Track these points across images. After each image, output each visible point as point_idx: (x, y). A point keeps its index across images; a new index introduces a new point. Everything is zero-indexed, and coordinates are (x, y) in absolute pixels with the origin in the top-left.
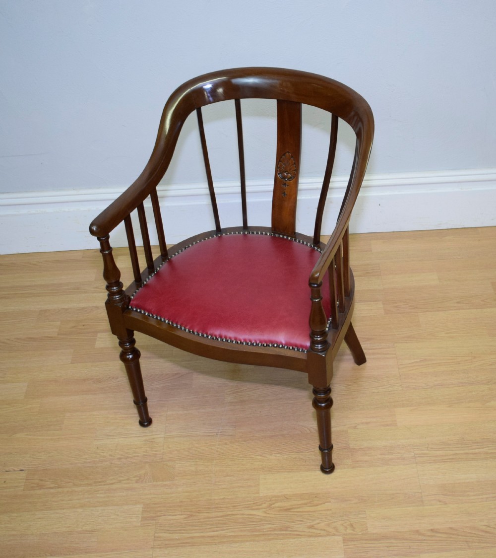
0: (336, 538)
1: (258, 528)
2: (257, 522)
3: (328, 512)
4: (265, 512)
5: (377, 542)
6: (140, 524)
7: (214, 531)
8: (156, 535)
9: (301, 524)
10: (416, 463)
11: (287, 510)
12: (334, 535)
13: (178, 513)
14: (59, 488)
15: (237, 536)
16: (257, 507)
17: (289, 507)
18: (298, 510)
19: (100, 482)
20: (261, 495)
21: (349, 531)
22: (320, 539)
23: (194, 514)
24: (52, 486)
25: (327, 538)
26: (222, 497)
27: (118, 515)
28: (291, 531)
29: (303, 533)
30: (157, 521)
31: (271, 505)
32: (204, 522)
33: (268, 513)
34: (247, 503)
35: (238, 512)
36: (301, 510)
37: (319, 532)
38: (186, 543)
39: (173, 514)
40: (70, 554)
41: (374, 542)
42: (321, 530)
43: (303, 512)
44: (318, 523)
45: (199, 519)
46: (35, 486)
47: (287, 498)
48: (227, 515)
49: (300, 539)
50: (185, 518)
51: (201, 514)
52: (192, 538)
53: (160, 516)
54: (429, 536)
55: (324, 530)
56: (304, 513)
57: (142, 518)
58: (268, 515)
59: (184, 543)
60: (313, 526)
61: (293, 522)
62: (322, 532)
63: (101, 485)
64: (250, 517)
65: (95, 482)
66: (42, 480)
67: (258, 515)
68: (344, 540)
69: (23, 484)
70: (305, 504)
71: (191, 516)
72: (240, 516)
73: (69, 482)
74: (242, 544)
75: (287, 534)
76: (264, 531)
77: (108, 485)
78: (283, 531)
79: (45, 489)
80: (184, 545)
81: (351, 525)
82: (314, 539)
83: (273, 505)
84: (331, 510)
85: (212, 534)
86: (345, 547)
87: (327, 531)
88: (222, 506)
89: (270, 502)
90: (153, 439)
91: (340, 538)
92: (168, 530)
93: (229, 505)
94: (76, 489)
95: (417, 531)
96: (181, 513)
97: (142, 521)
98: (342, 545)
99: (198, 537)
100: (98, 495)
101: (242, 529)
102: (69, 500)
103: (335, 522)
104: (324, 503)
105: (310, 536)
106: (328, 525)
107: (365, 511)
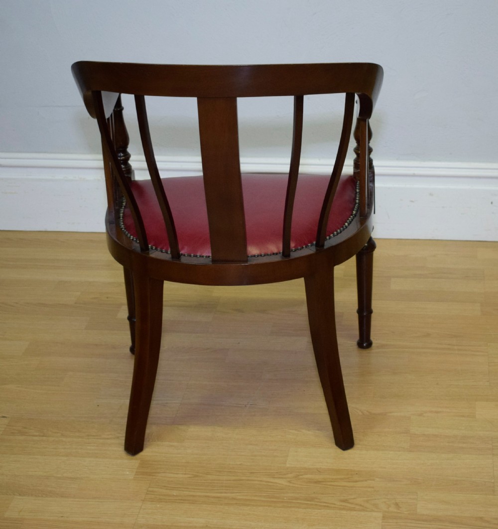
0: (374, 514)
1: (278, 495)
2: (277, 489)
3: (369, 489)
4: (290, 482)
5: (425, 523)
6: (133, 477)
7: (221, 493)
8: (149, 489)
9: (333, 497)
10: (493, 454)
11: (317, 482)
12: (372, 511)
13: (182, 472)
14: (43, 436)
15: (249, 500)
16: (281, 476)
17: (320, 480)
18: (332, 483)
19: (94, 436)
20: (288, 465)
21: (393, 509)
22: (353, 513)
23: (201, 475)
24: (37, 434)
25: (363, 513)
26: (239, 463)
27: (108, 467)
28: (317, 502)
29: (333, 506)
30: (154, 477)
31: (299, 476)
32: (211, 483)
33: (293, 483)
34: (268, 471)
35: (256, 479)
36: (336, 483)
37: (353, 506)
38: (185, 500)
39: (176, 472)
40: (42, 496)
41: (423, 523)
42: (356, 504)
43: (337, 486)
44: (354, 498)
45: (205, 480)
46: (16, 432)
47: (319, 472)
48: (243, 480)
49: (328, 511)
50: (189, 477)
51: (209, 476)
52: (193, 496)
53: (158, 473)
54: (495, 524)
55: (361, 505)
56: (339, 487)
57: (136, 472)
58: (294, 485)
59: (181, 500)
60: (346, 500)
61: (322, 494)
62: (357, 507)
63: (94, 439)
64: (270, 484)
65: (88, 436)
66: (25, 428)
67: (279, 484)
68: (383, 517)
69: (3, 429)
70: (341, 479)
71: (197, 476)
72: (257, 482)
73: (58, 433)
74: (255, 508)
75: (312, 504)
76: (284, 499)
77: (103, 439)
78: (308, 501)
79: (27, 435)
80: (182, 501)
81: (397, 504)
82: (345, 512)
83: (301, 477)
84: (373, 487)
85: (219, 495)
86: (383, 524)
87: (363, 506)
88: (236, 471)
89: (298, 473)
90: (167, 403)
91: (380, 515)
92: (165, 487)
93: (246, 471)
94: (64, 439)
95: (481, 518)
96: (185, 473)
97: (135, 474)
98: (381, 521)
99: (200, 496)
100: (89, 447)
101: (257, 494)
102: (53, 448)
103: (375, 499)
104: (366, 481)
105: (341, 509)
106: (367, 501)
107: (417, 493)
